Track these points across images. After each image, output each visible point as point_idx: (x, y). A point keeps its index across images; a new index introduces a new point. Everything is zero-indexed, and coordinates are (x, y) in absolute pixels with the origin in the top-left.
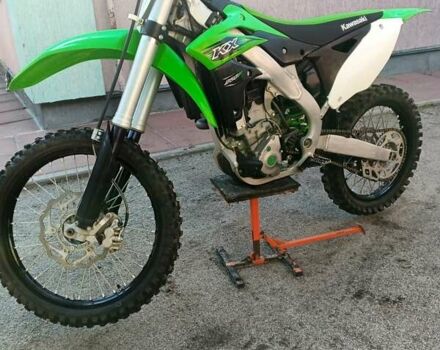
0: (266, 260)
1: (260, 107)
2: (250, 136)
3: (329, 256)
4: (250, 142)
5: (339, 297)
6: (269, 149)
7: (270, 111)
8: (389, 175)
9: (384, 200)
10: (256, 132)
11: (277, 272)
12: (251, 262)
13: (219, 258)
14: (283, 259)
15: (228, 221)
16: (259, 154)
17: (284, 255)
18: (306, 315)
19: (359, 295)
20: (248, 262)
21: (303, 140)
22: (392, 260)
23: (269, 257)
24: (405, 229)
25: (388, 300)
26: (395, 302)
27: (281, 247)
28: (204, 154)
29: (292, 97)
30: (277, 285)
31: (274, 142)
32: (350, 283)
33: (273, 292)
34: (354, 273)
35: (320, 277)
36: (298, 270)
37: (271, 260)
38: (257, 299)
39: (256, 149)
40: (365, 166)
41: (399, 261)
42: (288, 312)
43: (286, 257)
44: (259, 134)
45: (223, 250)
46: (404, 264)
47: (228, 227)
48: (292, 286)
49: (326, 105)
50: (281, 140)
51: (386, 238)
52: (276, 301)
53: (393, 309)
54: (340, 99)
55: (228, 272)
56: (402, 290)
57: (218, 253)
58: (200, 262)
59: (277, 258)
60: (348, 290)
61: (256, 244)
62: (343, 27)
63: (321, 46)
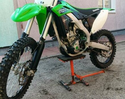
0: (76, 82)
1: (72, 32)
2: (70, 41)
3: (96, 80)
4: (70, 42)
5: (102, 90)
6: (76, 44)
7: (75, 33)
8: (109, 56)
9: (108, 64)
10: (72, 39)
11: (80, 86)
12: (72, 83)
13: (61, 83)
14: (82, 82)
15: (62, 74)
16: (73, 46)
17: (82, 80)
18: (93, 96)
19: (108, 89)
20: (71, 83)
21: (85, 42)
22: (115, 79)
23: (77, 81)
24: (116, 71)
25: (118, 89)
26: (120, 90)
27: (81, 78)
28: (51, 58)
29: (81, 29)
30: (82, 89)
31: (77, 42)
32: (104, 86)
33: (81, 91)
34: (104, 83)
35: (94, 85)
36: (87, 84)
37: (78, 82)
38: (76, 93)
39: (72, 45)
40: (102, 52)
41: (117, 79)
42: (87, 96)
43: (82, 81)
44: (73, 40)
45: (62, 81)
46: (119, 80)
47: (62, 75)
48: (87, 89)
49: (91, 32)
50: (79, 42)
51: (111, 74)
52: (82, 93)
53: (120, 91)
54: (94, 31)
55: (65, 87)
56: (121, 86)
57: (60, 82)
58: (55, 85)
59: (79, 82)
60: (104, 88)
61: (73, 77)
62: (93, 10)
63: (88, 15)
